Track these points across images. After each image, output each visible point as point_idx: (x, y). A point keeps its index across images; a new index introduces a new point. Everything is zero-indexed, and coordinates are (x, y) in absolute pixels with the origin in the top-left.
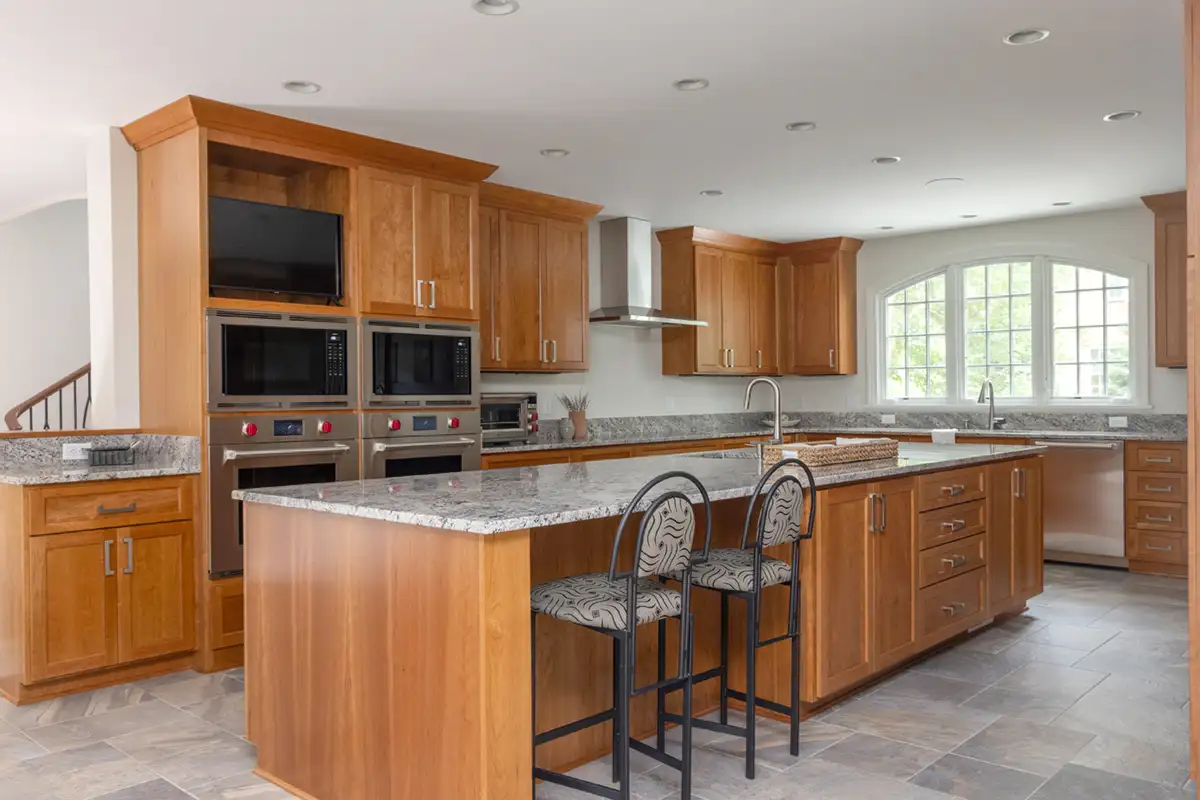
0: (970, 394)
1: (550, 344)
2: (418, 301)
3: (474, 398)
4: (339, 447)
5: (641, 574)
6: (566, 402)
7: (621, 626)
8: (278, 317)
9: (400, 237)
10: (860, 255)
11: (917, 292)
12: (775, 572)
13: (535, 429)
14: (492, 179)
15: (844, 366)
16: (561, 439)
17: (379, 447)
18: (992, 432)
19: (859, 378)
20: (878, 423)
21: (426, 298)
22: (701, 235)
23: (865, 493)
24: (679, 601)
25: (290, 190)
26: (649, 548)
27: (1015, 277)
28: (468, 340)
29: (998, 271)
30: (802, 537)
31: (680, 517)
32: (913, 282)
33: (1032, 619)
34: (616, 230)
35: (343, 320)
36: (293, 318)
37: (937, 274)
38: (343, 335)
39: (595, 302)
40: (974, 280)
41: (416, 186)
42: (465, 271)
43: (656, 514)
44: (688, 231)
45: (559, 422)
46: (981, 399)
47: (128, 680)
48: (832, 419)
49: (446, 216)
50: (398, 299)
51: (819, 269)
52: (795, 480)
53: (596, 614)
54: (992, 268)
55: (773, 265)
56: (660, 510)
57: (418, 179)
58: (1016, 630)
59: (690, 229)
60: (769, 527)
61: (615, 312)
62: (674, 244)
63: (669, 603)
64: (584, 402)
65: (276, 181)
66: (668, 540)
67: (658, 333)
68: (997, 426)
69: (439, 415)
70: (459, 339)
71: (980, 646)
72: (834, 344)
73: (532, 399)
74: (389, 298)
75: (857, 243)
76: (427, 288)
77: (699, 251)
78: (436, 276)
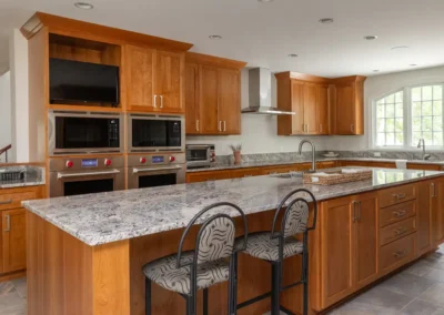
0: (414, 144)
1: (222, 123)
2: (155, 106)
3: (183, 147)
4: (116, 171)
5: (199, 262)
6: (233, 148)
7: (187, 292)
8: (85, 113)
9: (146, 76)
10: (366, 83)
11: (390, 99)
12: (292, 249)
13: (213, 160)
14: (191, 50)
15: (358, 131)
16: (229, 163)
17: (135, 170)
18: (423, 161)
19: (364, 137)
20: (373, 156)
21: (158, 103)
22: (294, 75)
23: (350, 201)
24: (228, 273)
25: (101, 56)
26: (203, 247)
27: (435, 92)
28: (179, 122)
29: (427, 90)
30: (308, 229)
31: (223, 228)
32: (389, 94)
33: (440, 254)
34: (254, 73)
35: (117, 114)
36: (92, 113)
37: (399, 90)
38: (117, 121)
39: (245, 104)
40: (415, 94)
41: (155, 54)
42: (178, 91)
43: (207, 228)
44: (287, 73)
45: (229, 156)
46: (419, 146)
47: (10, 279)
48: (353, 154)
49: (169, 68)
50: (146, 104)
51: (347, 89)
52: (303, 200)
53: (174, 284)
54: (424, 88)
55: (326, 88)
56: (210, 225)
57: (155, 51)
58: (432, 261)
59: (288, 73)
60: (287, 226)
61: (254, 109)
62: (282, 79)
63: (222, 275)
64: (240, 148)
65: (96, 52)
66: (216, 242)
67: (275, 118)
68: (426, 159)
69: (165, 156)
70: (174, 122)
71: (413, 271)
72: (353, 121)
73: (213, 147)
74: (140, 104)
75: (364, 78)
76: (158, 99)
77: (293, 83)
78: (163, 93)
